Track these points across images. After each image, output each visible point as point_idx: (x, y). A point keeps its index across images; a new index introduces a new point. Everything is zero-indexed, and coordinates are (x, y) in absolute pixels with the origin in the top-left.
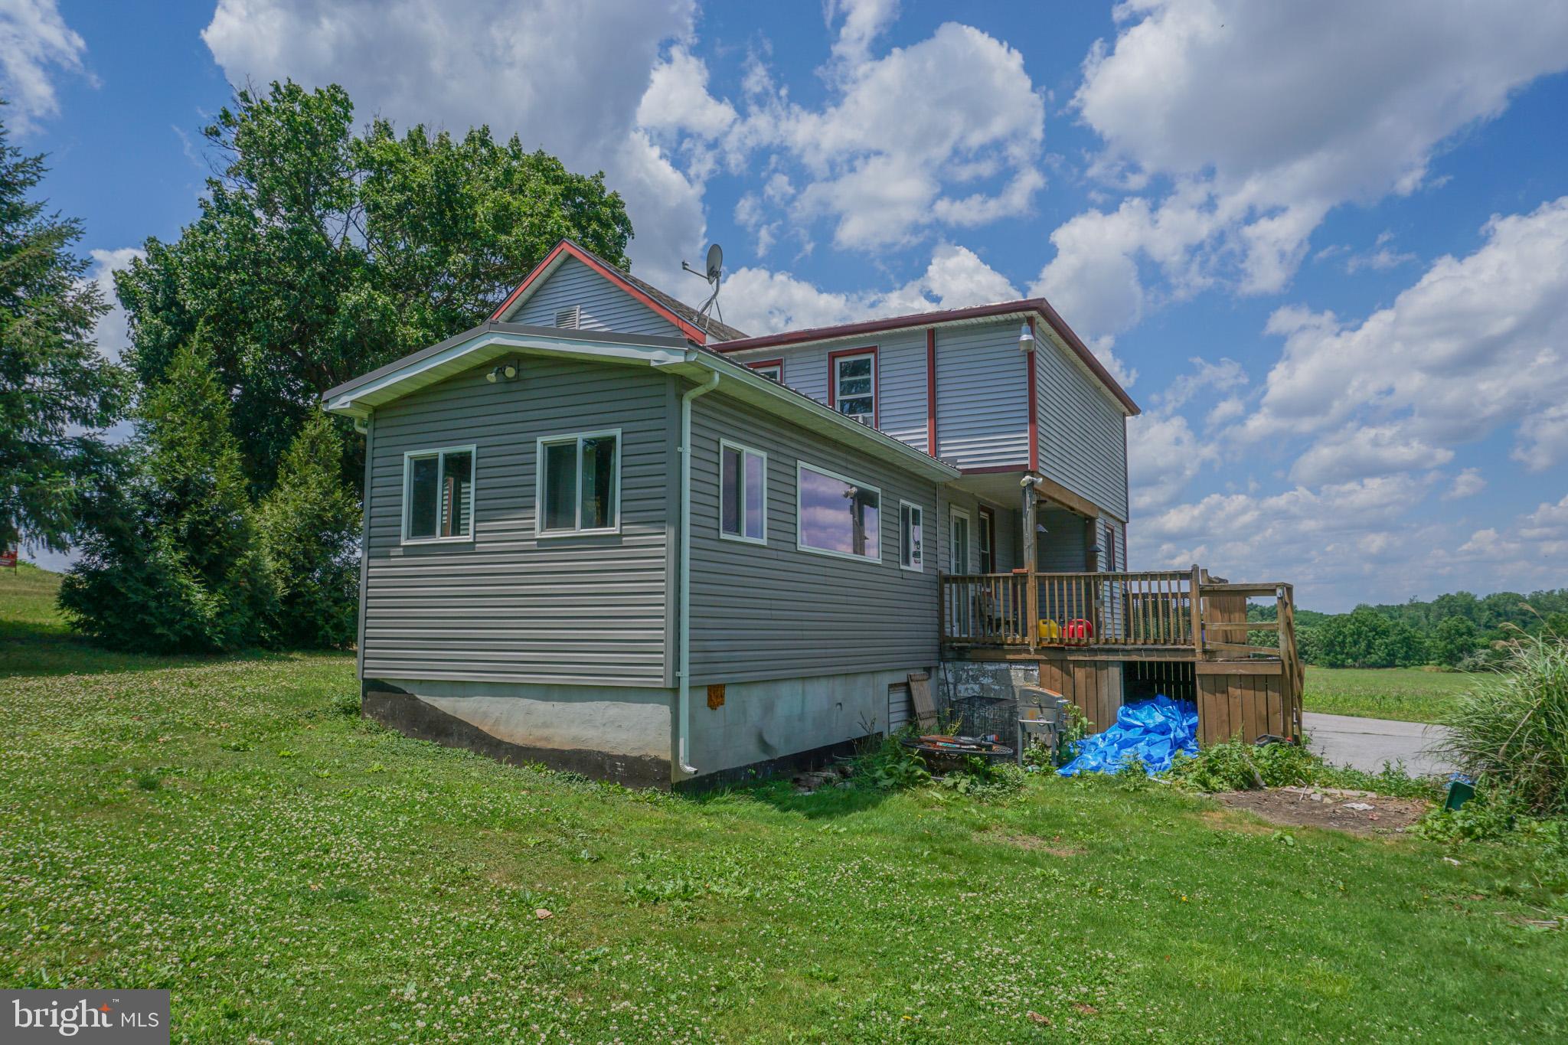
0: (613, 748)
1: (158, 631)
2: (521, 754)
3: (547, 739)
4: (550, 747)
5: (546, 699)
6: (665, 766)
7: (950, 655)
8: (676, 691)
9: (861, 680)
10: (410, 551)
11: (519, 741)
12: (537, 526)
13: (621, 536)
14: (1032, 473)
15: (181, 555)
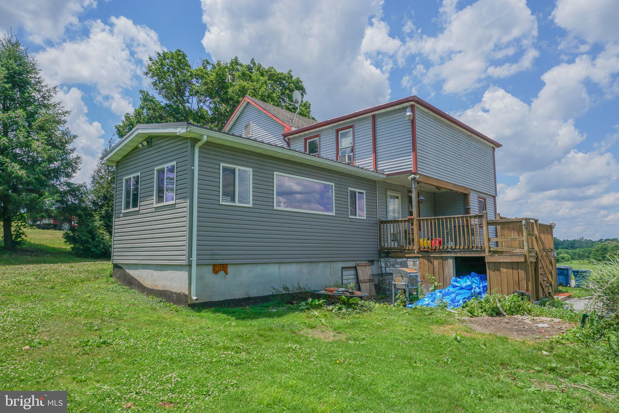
0: (173, 289)
1: (93, 250)
2: (150, 292)
3: (156, 286)
4: (157, 289)
5: (156, 270)
6: (186, 296)
7: (383, 255)
8: (190, 265)
9: (321, 265)
10: (126, 215)
11: (150, 287)
12: (154, 203)
13: (175, 204)
14: (414, 174)
15: (102, 222)
